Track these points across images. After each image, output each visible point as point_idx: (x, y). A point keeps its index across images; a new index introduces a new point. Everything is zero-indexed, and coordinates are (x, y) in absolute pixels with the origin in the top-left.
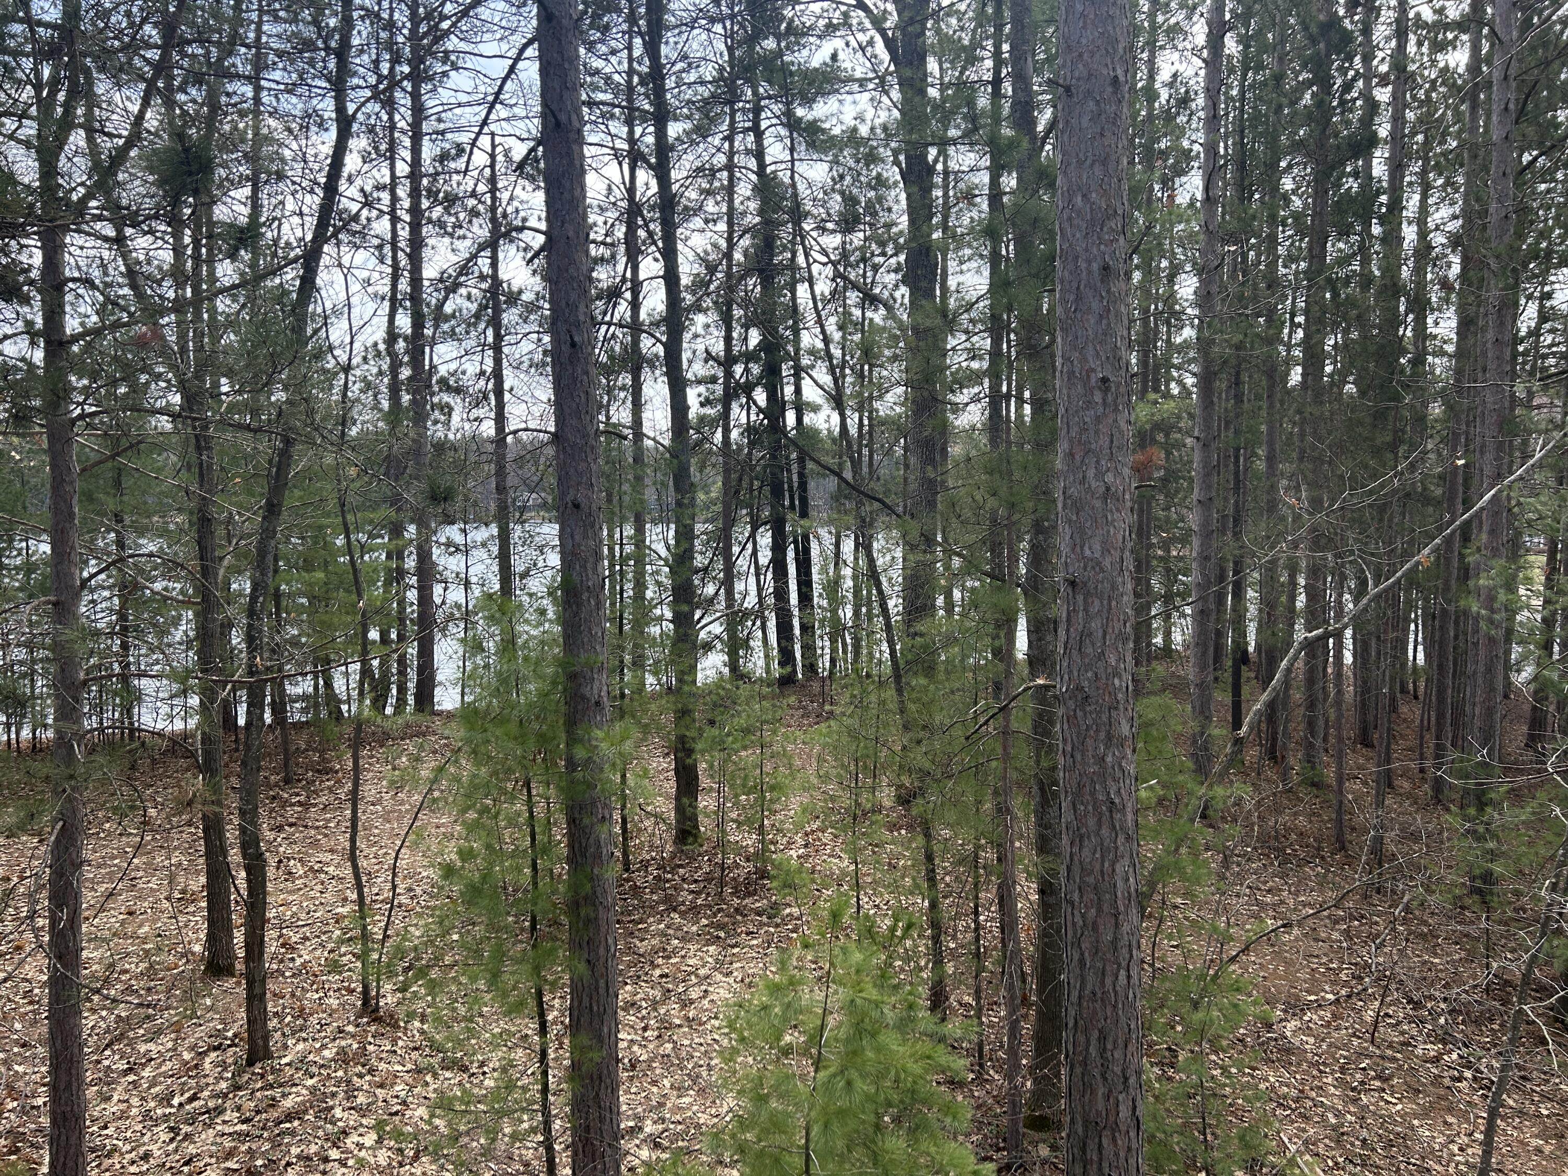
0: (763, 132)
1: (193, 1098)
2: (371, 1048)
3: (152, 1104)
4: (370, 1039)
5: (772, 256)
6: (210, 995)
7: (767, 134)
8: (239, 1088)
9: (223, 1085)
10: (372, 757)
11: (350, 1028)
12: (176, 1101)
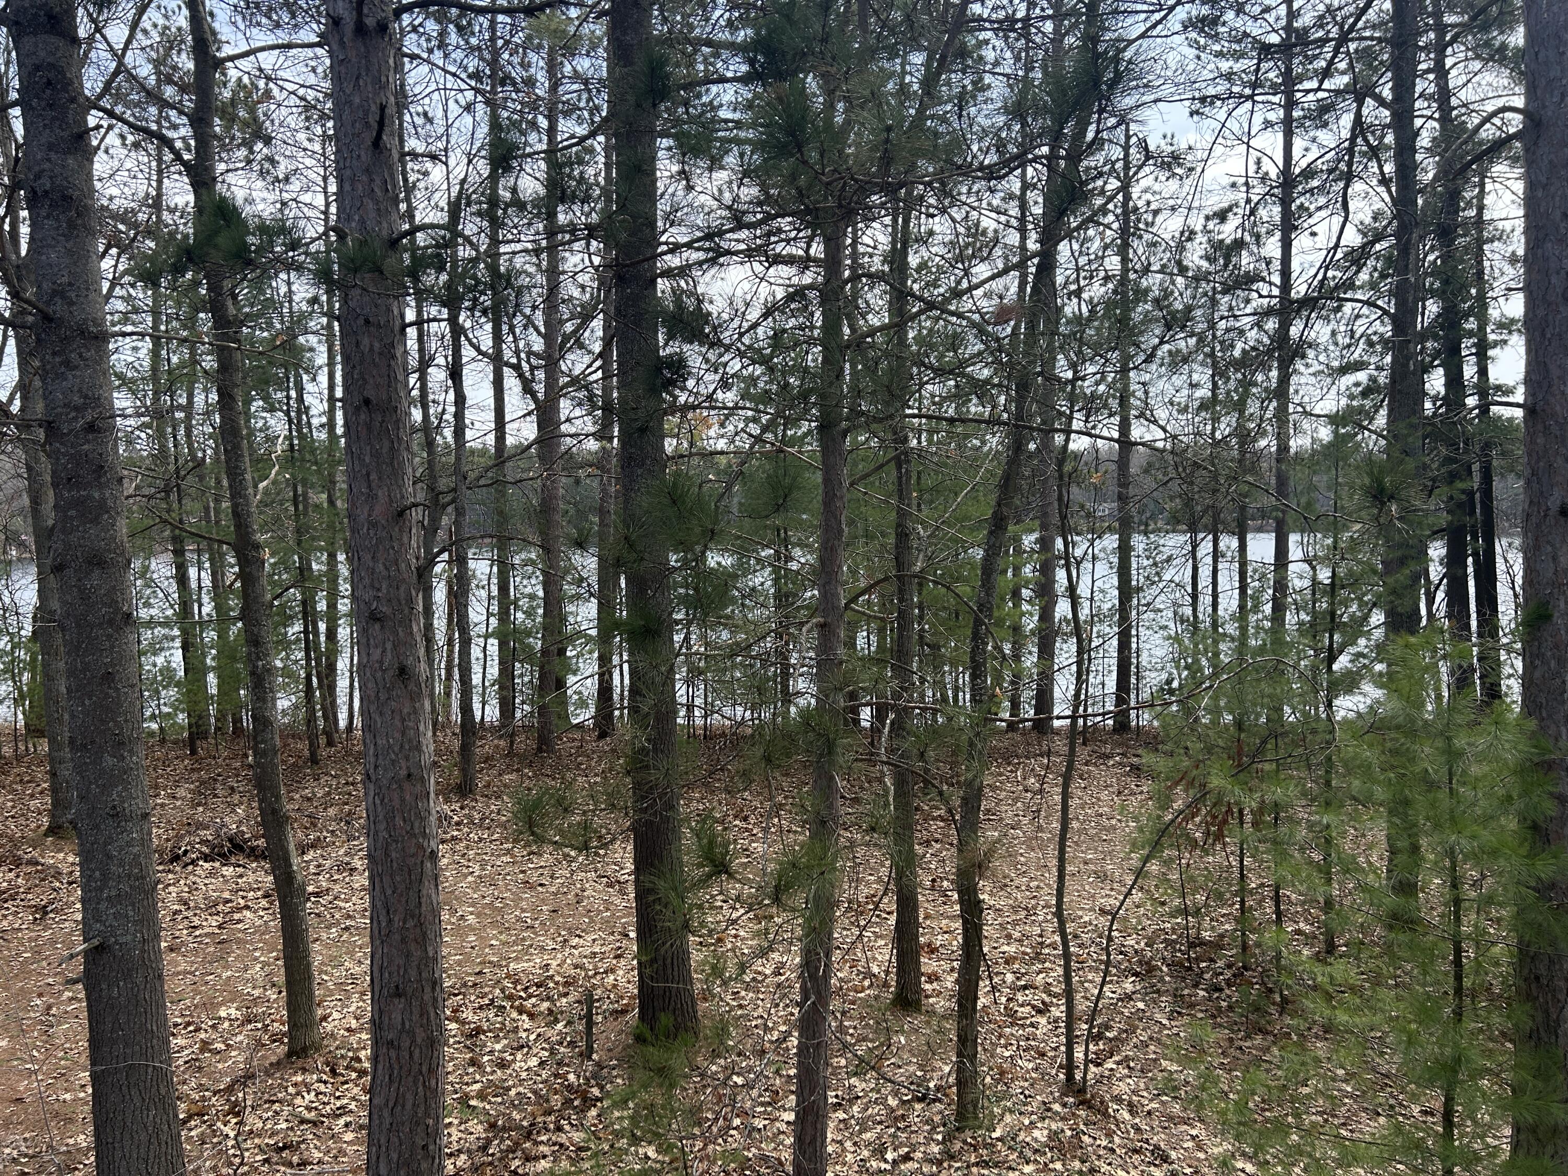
0: (1448, 72)
1: (907, 1158)
2: (1086, 1139)
3: (866, 1153)
4: (1082, 1127)
5: (1456, 212)
6: (902, 1032)
7: (1453, 73)
8: (952, 1157)
9: (936, 1149)
10: (1001, 774)
11: (1057, 1107)
12: (890, 1156)
